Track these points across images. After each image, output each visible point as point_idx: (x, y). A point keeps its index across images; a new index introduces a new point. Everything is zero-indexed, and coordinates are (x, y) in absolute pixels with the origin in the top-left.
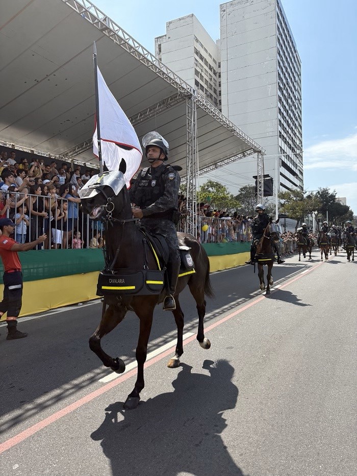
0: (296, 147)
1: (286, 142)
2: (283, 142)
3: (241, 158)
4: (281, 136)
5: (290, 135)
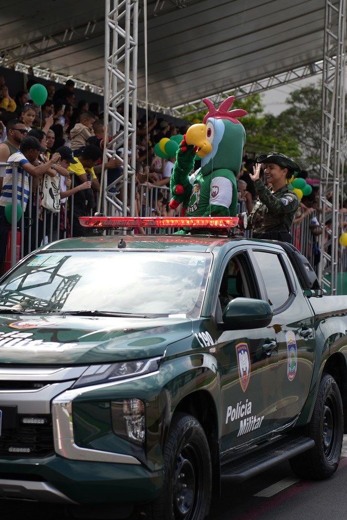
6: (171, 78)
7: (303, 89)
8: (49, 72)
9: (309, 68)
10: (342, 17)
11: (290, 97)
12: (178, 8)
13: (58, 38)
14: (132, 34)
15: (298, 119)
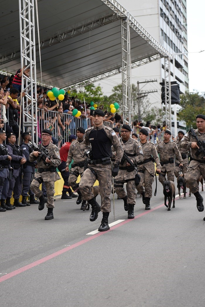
0: (181, 29)
1: (168, 23)
2: (165, 23)
3: (146, 63)
4: (163, 15)
5: (173, 12)
6: (60, 75)
7: (118, 85)
8: (7, 73)
9: (118, 70)
10: (129, 43)
11: (113, 89)
12: (59, 42)
13: (9, 57)
14: (32, 40)
15: (117, 97)
